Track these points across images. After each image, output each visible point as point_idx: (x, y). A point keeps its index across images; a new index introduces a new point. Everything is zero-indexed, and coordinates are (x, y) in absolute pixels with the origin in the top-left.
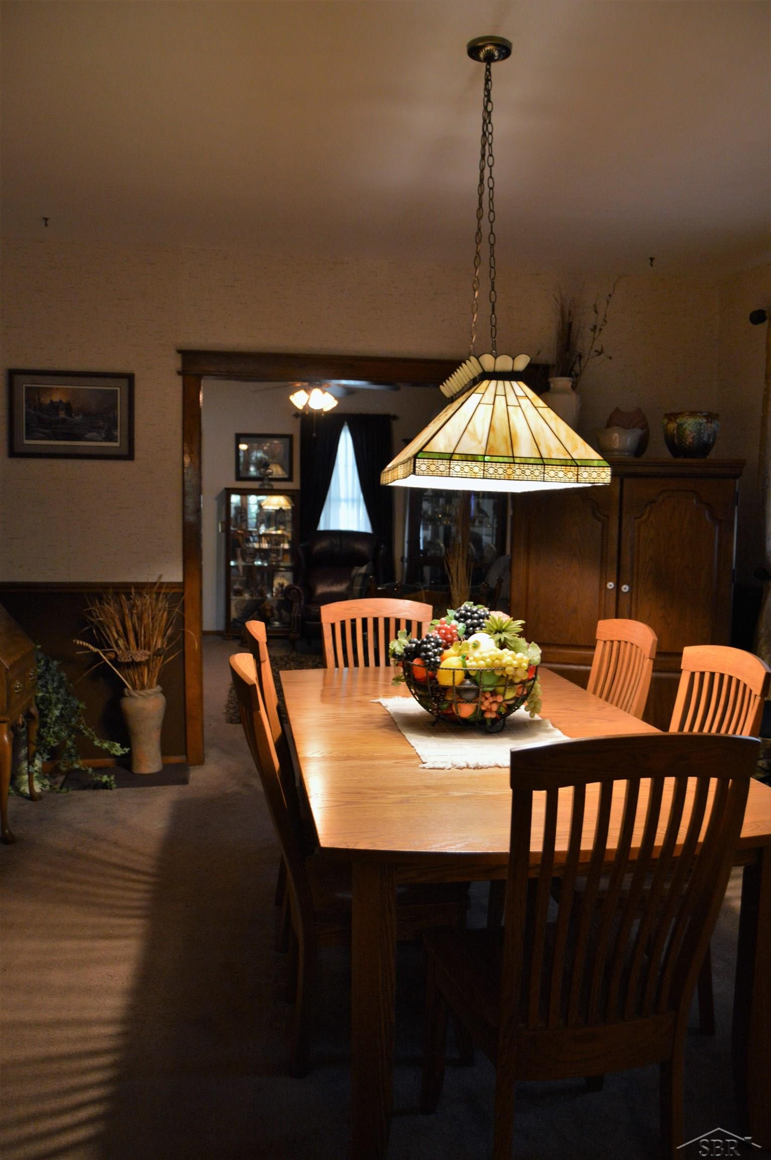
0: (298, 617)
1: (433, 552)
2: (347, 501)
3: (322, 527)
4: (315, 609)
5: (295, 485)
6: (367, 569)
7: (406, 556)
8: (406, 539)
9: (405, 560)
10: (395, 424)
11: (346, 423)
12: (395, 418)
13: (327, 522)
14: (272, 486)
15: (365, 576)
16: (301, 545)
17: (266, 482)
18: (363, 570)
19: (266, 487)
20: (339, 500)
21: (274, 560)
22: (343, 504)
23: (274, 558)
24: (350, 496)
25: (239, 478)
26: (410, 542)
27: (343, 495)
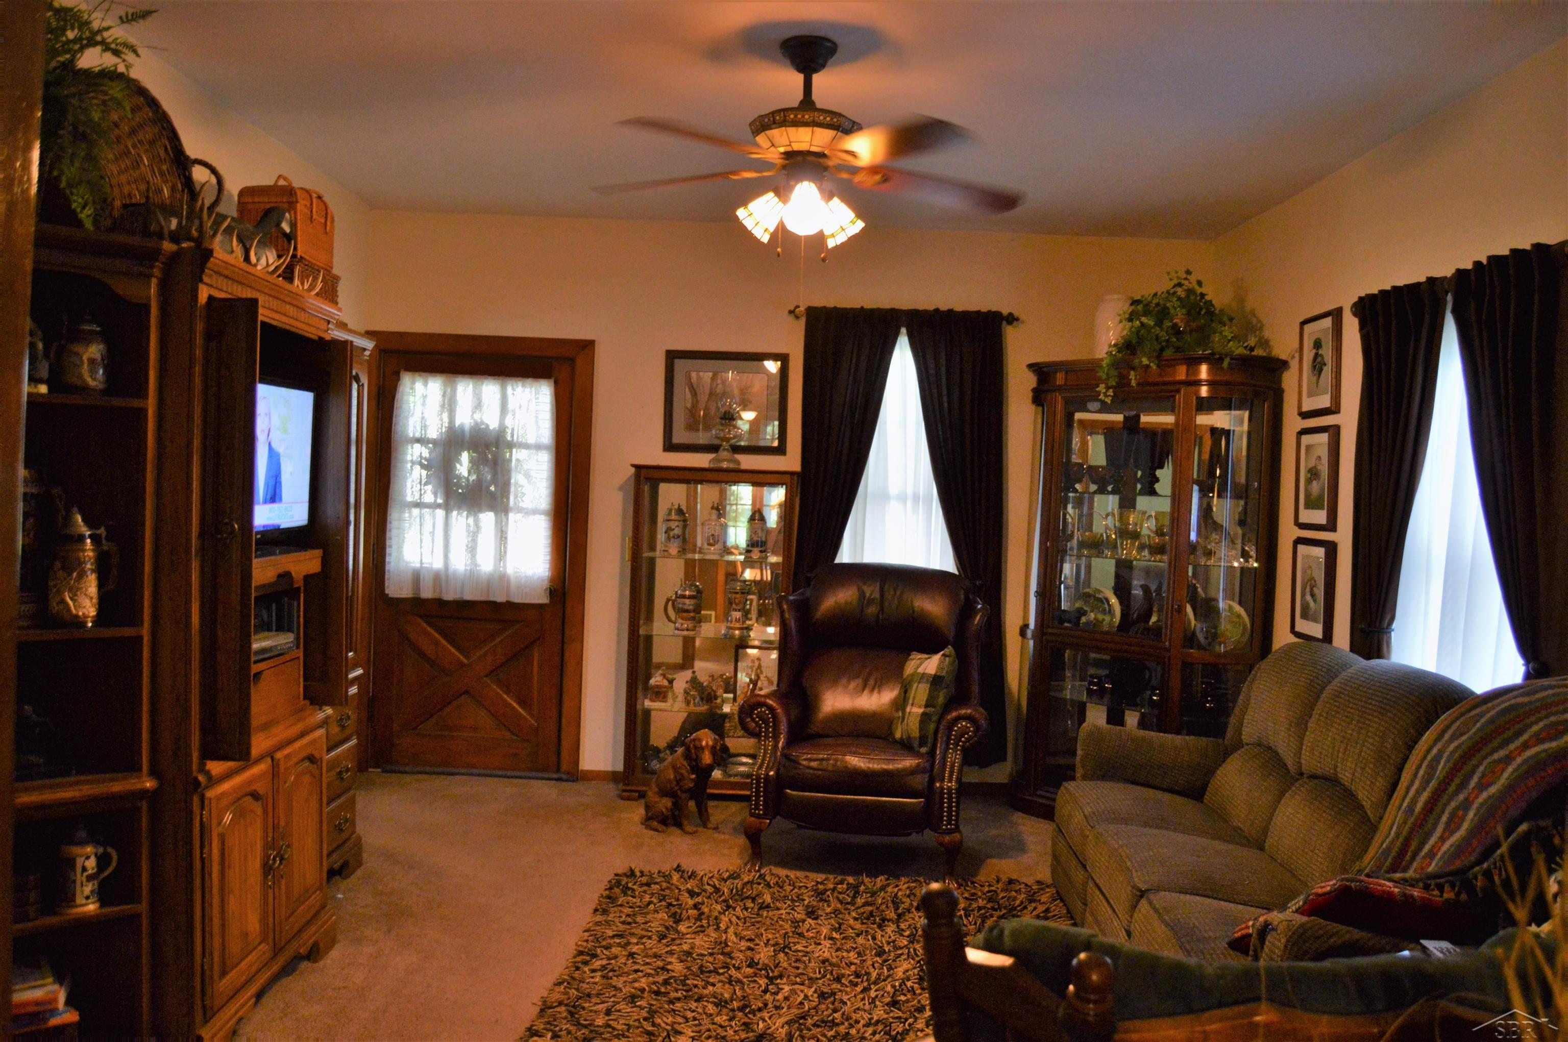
0: (767, 775)
1: (1092, 616)
2: (902, 498)
3: (845, 555)
4: (810, 760)
5: (792, 461)
6: (940, 667)
7: (1032, 626)
8: (1033, 587)
9: (1029, 634)
10: (1010, 334)
11: (904, 330)
12: (1011, 319)
13: (859, 544)
14: (738, 463)
15: (936, 681)
16: (791, 598)
17: (724, 454)
18: (931, 664)
19: (725, 465)
20: (884, 497)
21: (737, 625)
22: (894, 507)
23: (738, 621)
24: (910, 491)
25: (670, 446)
26: (1040, 594)
27: (894, 488)
